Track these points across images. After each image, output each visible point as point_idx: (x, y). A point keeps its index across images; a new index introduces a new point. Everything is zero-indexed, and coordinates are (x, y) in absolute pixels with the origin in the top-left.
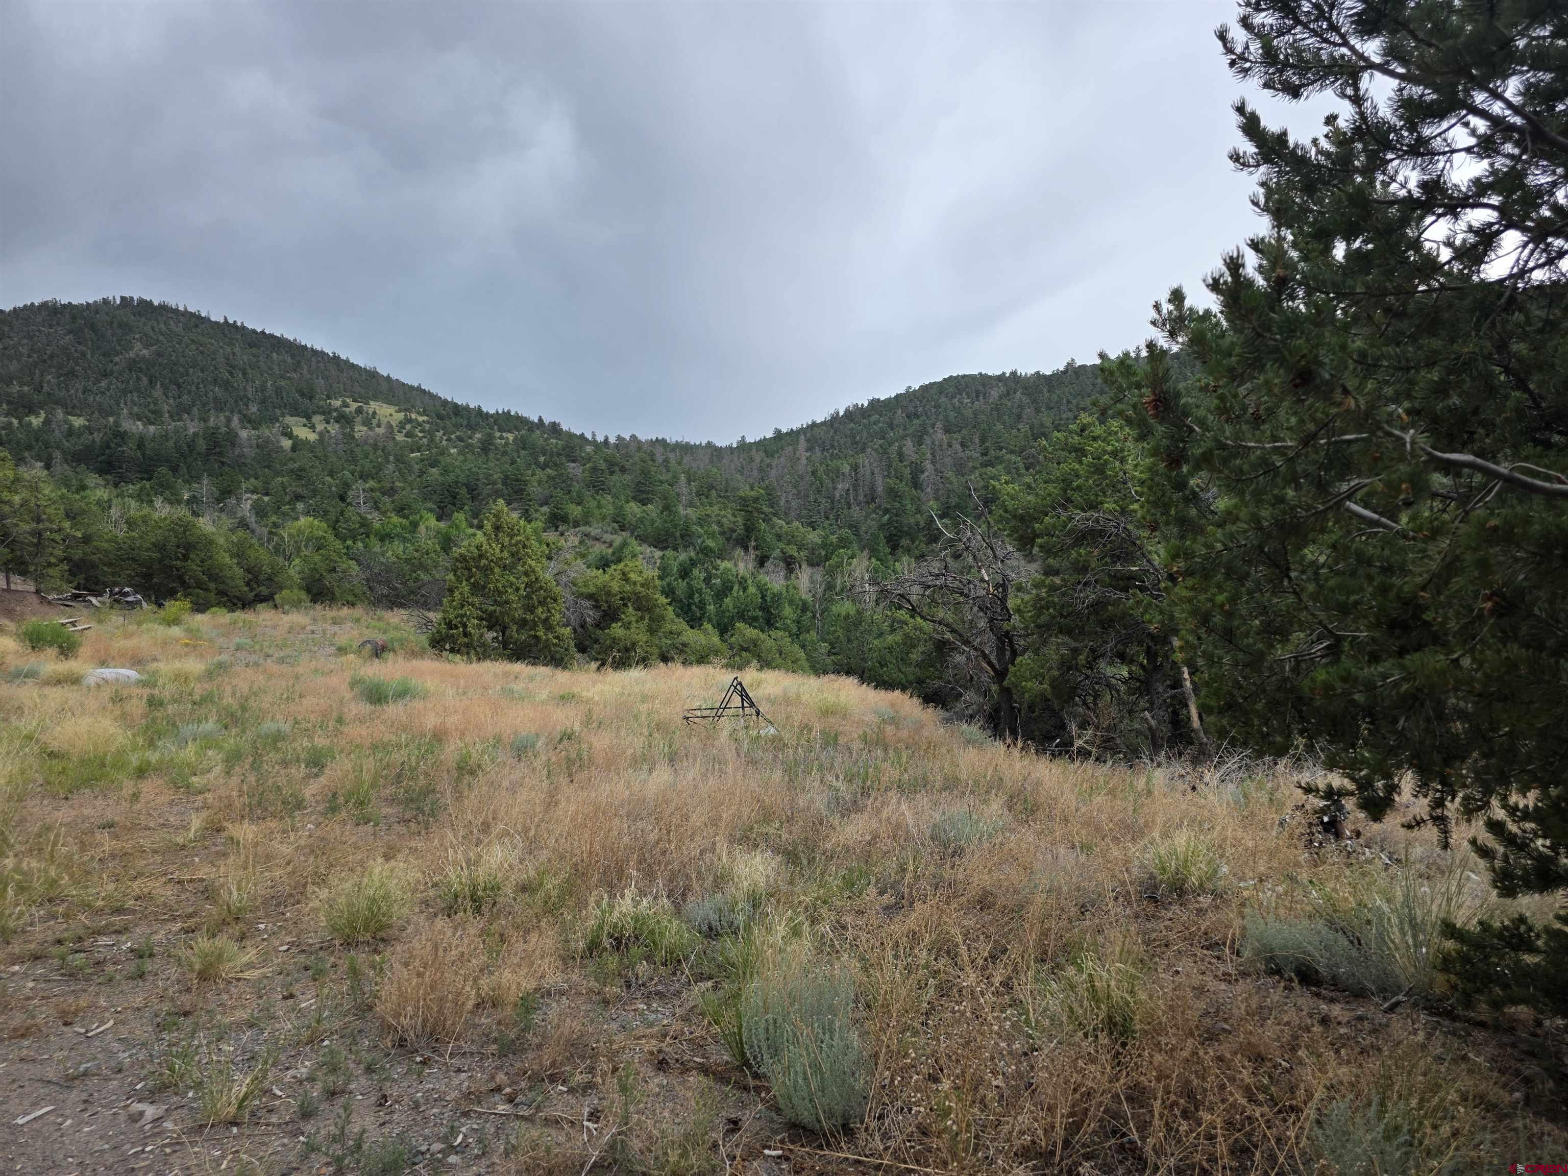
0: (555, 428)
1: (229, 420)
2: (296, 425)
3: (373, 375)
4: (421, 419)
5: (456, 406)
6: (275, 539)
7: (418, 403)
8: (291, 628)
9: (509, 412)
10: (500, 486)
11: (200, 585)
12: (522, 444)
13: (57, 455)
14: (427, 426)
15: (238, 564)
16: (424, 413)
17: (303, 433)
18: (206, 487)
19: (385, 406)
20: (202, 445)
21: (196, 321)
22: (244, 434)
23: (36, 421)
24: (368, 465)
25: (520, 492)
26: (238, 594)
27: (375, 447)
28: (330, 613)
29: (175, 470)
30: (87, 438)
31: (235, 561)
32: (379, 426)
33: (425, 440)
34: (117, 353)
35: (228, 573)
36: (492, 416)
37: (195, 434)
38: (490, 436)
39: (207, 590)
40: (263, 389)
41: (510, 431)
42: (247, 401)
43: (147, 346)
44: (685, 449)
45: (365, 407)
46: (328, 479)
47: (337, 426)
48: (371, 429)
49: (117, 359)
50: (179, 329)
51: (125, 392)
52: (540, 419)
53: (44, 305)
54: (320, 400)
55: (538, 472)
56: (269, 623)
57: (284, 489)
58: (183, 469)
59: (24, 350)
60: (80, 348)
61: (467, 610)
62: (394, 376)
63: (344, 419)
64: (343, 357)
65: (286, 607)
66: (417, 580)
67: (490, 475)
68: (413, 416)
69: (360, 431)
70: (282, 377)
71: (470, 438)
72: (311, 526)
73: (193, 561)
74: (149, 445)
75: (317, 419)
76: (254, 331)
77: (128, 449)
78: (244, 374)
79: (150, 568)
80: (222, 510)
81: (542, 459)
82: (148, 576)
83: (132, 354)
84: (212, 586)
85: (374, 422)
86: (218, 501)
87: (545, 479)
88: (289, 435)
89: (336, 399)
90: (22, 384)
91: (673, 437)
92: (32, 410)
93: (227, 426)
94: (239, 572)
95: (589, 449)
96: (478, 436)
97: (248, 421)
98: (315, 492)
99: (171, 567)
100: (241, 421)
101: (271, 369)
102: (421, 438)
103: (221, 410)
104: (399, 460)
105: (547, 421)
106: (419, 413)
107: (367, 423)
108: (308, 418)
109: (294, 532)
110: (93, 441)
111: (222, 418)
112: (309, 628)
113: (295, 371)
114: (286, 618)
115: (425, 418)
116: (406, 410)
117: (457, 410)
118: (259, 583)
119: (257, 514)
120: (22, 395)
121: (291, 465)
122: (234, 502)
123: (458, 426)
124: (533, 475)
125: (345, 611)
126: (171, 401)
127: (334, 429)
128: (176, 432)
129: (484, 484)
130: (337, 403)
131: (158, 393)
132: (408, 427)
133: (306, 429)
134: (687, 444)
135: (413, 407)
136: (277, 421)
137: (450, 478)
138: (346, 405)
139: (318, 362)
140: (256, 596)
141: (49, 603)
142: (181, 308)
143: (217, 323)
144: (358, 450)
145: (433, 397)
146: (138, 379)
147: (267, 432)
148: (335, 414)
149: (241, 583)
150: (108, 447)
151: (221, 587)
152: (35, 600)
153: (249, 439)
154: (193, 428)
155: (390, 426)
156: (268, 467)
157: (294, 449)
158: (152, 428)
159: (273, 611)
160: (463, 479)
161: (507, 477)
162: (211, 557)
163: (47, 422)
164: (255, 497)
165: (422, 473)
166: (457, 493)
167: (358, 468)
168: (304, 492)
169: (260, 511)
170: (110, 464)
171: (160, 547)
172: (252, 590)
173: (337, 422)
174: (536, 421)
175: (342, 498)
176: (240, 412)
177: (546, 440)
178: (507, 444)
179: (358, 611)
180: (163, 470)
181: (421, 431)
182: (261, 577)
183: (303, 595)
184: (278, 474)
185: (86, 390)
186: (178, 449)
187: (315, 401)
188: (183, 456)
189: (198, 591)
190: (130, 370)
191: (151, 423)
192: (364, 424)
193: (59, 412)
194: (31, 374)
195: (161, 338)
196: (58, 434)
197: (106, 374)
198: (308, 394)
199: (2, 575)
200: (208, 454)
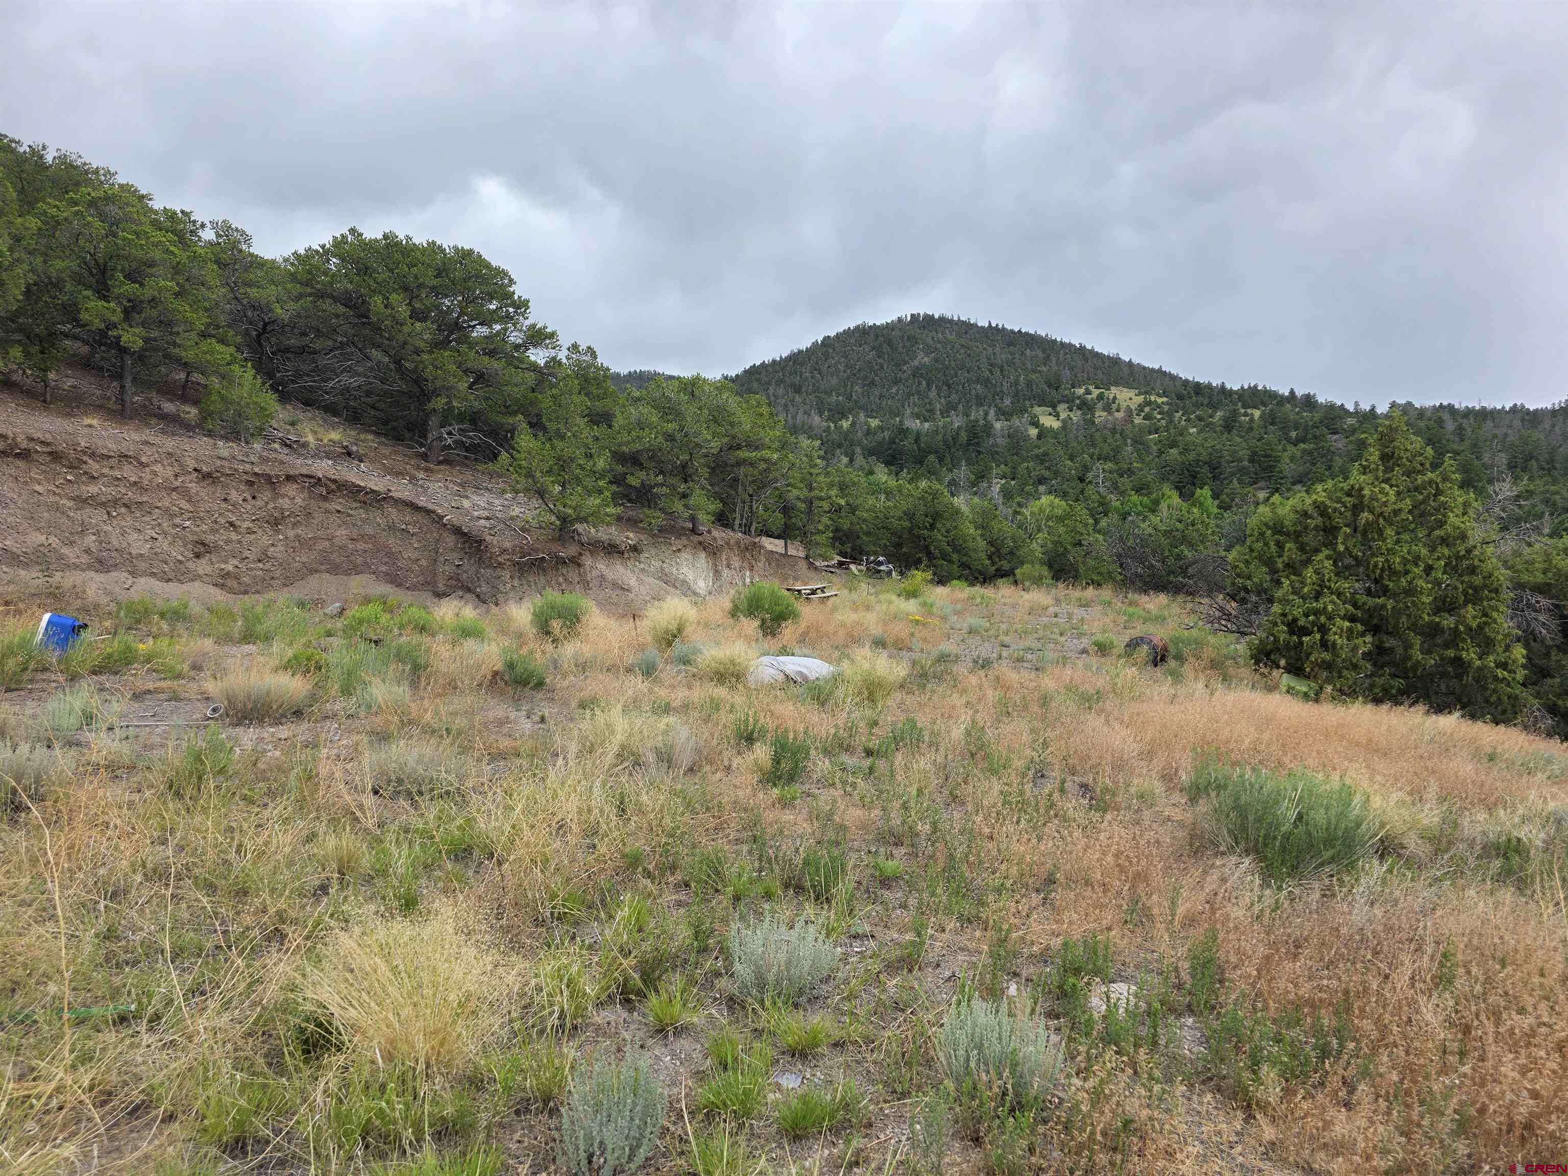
0: (1309, 402)
1: (986, 414)
2: (1043, 414)
3: (1115, 362)
4: (1160, 400)
5: (1198, 384)
6: (1019, 517)
7: (1158, 384)
8: (1032, 608)
9: (1256, 386)
10: (1246, 463)
11: (945, 557)
12: (1270, 420)
13: (858, 450)
14: (1166, 408)
15: (982, 535)
16: (1164, 394)
17: (1049, 422)
18: (963, 472)
19: (1125, 390)
20: (964, 436)
21: (966, 328)
22: (998, 425)
23: (845, 424)
24: (1106, 449)
25: (1270, 469)
26: (980, 567)
27: (1114, 431)
28: (1076, 593)
29: (941, 460)
30: (879, 436)
31: (979, 532)
32: (1118, 411)
33: (1163, 422)
34: (905, 363)
35: (970, 544)
36: (1236, 392)
37: (959, 428)
38: (1235, 413)
39: (950, 562)
40: (1017, 383)
41: (1255, 407)
42: (1001, 395)
43: (927, 355)
44: (1484, 415)
45: (1106, 393)
46: (1069, 462)
47: (1079, 413)
48: (1110, 413)
49: (905, 368)
50: (952, 337)
51: (909, 395)
52: (1292, 392)
53: (857, 327)
54: (1066, 389)
55: (1290, 447)
56: (1008, 601)
57: (1029, 473)
58: (948, 460)
59: (841, 368)
60: (880, 361)
61: (1328, 602)
62: (1136, 361)
63: (1086, 407)
64: (1089, 347)
65: (1027, 584)
66: (1179, 557)
67: (1235, 452)
68: (1153, 398)
69: (1100, 416)
70: (1034, 371)
71: (1211, 417)
72: (1052, 505)
73: (939, 531)
74: (923, 439)
75: (1062, 408)
76: (1012, 331)
77: (908, 443)
78: (1002, 371)
79: (900, 537)
80: (975, 493)
81: (1293, 434)
82: (898, 545)
83: (916, 363)
84: (955, 557)
85: (1114, 406)
86: (973, 485)
87: (1299, 454)
88: (1035, 424)
89: (1080, 387)
90: (838, 395)
91: (1462, 402)
92: (844, 416)
93: (985, 419)
94: (982, 544)
95: (1350, 421)
96: (1219, 414)
97: (1004, 414)
98: (1056, 474)
99: (919, 537)
100: (997, 414)
101: (1024, 364)
102: (1159, 420)
103: (982, 405)
104: (1138, 442)
105: (1299, 393)
106: (1159, 395)
107: (1107, 408)
108: (1054, 407)
109: (1036, 510)
110: (884, 438)
111: (981, 412)
112: (1052, 610)
113: (1045, 364)
114: (1026, 596)
115: (1165, 399)
116: (1146, 393)
117: (1198, 389)
118: (1001, 557)
119: (1004, 496)
120: (838, 403)
121: (1036, 451)
122: (985, 485)
123: (1198, 405)
124: (1285, 450)
125: (1090, 592)
126: (943, 400)
127: (1076, 416)
128: (944, 427)
129: (1228, 462)
130: (1080, 391)
131: (933, 394)
132: (1147, 409)
133: (1052, 418)
134: (1484, 409)
135: (1153, 389)
136: (1026, 411)
137: (1192, 456)
138: (1088, 392)
139: (1066, 354)
140: (997, 570)
141: (816, 568)
142: (956, 318)
143: (982, 327)
144: (1097, 435)
145: (1173, 378)
146: (920, 383)
147: (1017, 423)
148: (1078, 402)
149: (983, 556)
150: (894, 443)
151: (965, 559)
152: (803, 565)
153: (1002, 430)
154: (957, 421)
155: (1129, 410)
156: (1017, 454)
157: (1039, 437)
158: (927, 425)
159: (1013, 588)
160: (1204, 456)
161: (1254, 453)
162: (955, 528)
163: (853, 424)
164: (1003, 482)
165: (1161, 453)
166: (1198, 473)
167: (1097, 452)
168: (1047, 474)
169: (1007, 494)
170: (893, 456)
171: (910, 515)
172: (993, 564)
173: (1079, 409)
174: (1287, 394)
175: (1082, 480)
176: (996, 406)
177: (1298, 413)
178: (1252, 420)
179: (1106, 593)
180: (932, 458)
181: (1159, 413)
182: (1004, 551)
183: (1045, 571)
184: (1024, 460)
185: (881, 397)
186: (945, 441)
187: (1060, 391)
188: (948, 447)
189: (941, 562)
190: (914, 376)
191: (926, 420)
192: (1104, 409)
193: (862, 416)
194: (845, 386)
195: (939, 346)
196: (860, 434)
197: (896, 382)
198: (1055, 385)
199: (781, 542)
200: (968, 445)
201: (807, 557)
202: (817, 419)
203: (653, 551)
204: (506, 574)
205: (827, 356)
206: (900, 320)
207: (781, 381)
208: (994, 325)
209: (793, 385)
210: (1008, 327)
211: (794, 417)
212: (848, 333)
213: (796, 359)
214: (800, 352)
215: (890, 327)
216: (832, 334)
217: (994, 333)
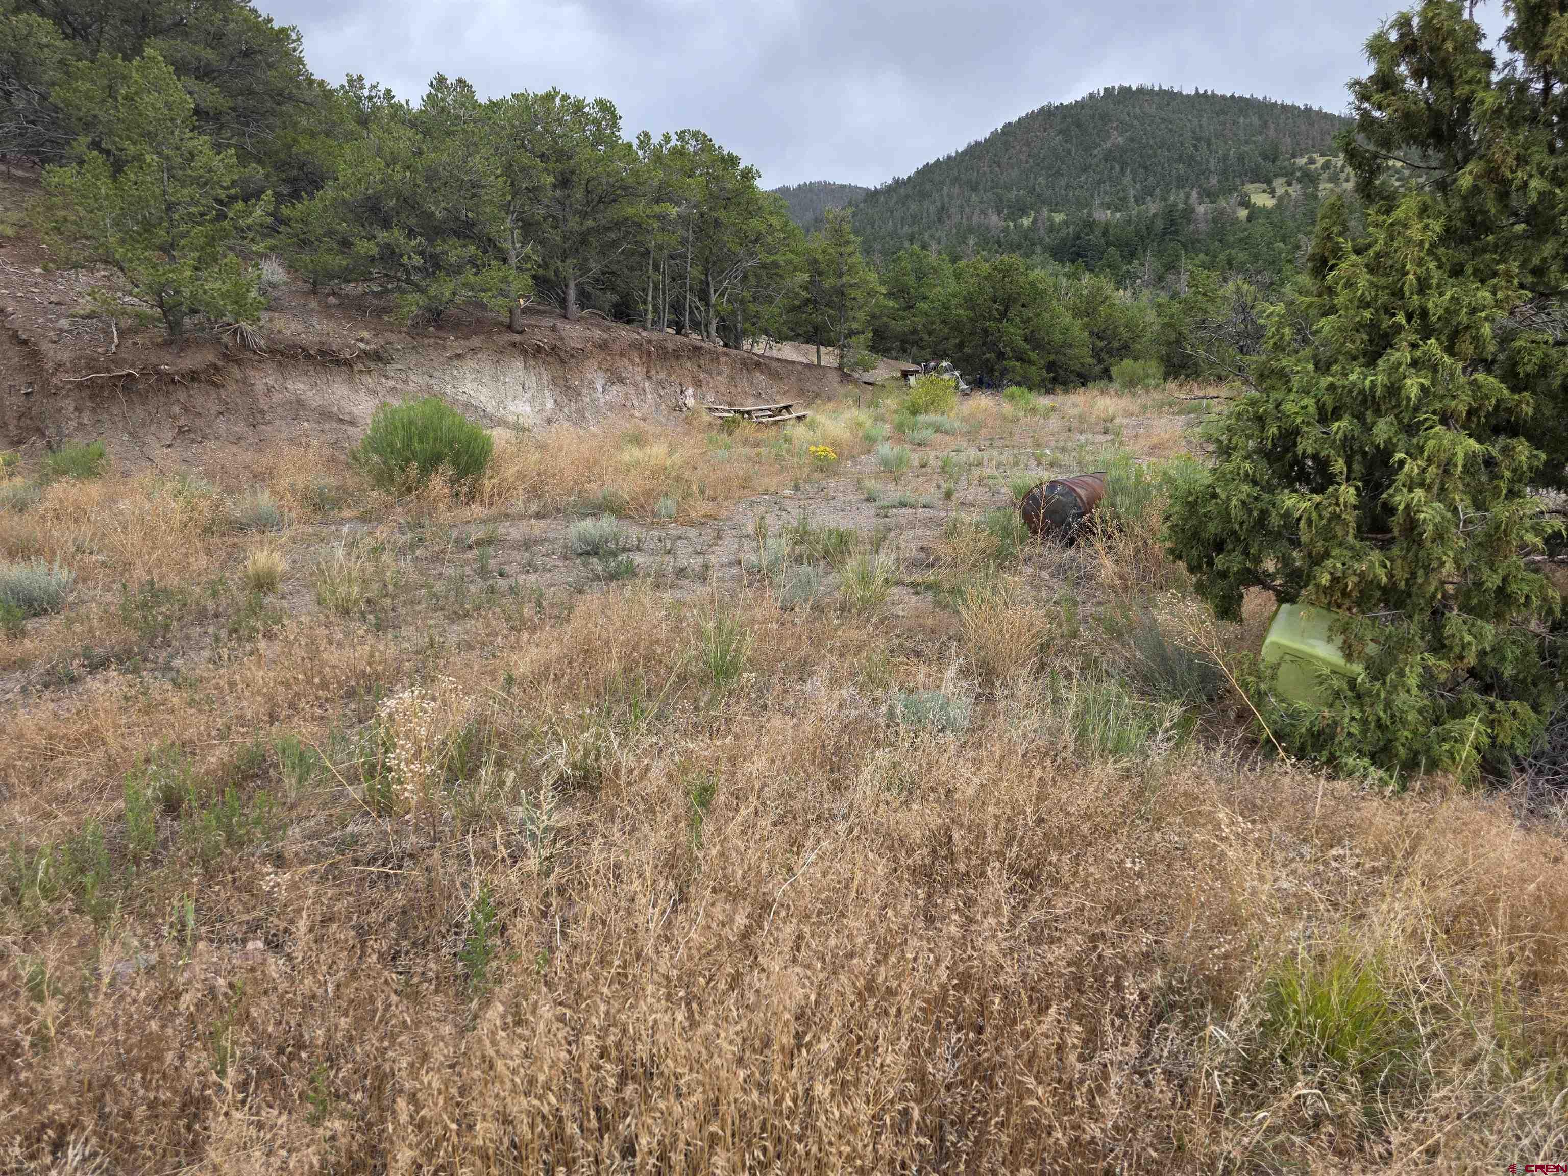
1: (1188, 196)
2: (1255, 192)
13: (1039, 249)
17: (1263, 200)
18: (1149, 265)
20: (1159, 224)
21: (1168, 97)
22: (1201, 209)
23: (1026, 222)
30: (1063, 233)
32: (1347, 180)
34: (1097, 145)
37: (1155, 215)
40: (1226, 157)
42: (1207, 173)
43: (1122, 133)
45: (1333, 160)
46: (1281, 245)
47: (1299, 187)
48: (1337, 184)
49: (1096, 152)
50: (1152, 110)
51: (1100, 182)
54: (1284, 160)
59: (1023, 158)
60: (1067, 146)
63: (1308, 179)
64: (1316, 108)
69: (1325, 188)
70: (1247, 142)
74: (1113, 232)
75: (1278, 182)
76: (1223, 97)
77: (1095, 237)
78: (1209, 145)
80: (1163, 288)
83: (1109, 145)
86: (1161, 278)
88: (1246, 204)
89: (1302, 156)
90: (1019, 189)
92: (1024, 212)
93: (1186, 203)
97: (1209, 195)
100: (1200, 196)
101: (1236, 135)
103: (1183, 187)
108: (1269, 182)
110: (1068, 234)
111: (1182, 195)
113: (1261, 133)
120: (1019, 199)
121: (1245, 235)
126: (1138, 186)
127: (1295, 191)
128: (1138, 216)
130: (1302, 161)
131: (1127, 179)
133: (1266, 195)
136: (1236, 189)
138: (1312, 161)
139: (1287, 118)
143: (1188, 96)
146: (1112, 168)
147: (1224, 204)
148: (1298, 174)
150: (1079, 238)
153: (1206, 214)
154: (1153, 207)
156: (1220, 240)
157: (1249, 219)
158: (1118, 215)
163: (1034, 222)
168: (1246, 258)
170: (1077, 253)
173: (1300, 182)
175: (1290, 262)
176: (1200, 186)
181: (1398, 180)
184: (1230, 247)
185: (1068, 186)
186: (1137, 232)
187: (1278, 163)
188: (1142, 239)
189: (1013, 363)
190: (1106, 161)
191: (1117, 210)
192: (1330, 180)
193: (1045, 211)
194: (1028, 177)
195: (1135, 122)
196: (1042, 231)
197: (1085, 169)
198: (1271, 156)
199: (812, 348)
200: (1165, 234)
201: (840, 368)
202: (994, 218)
203: (413, 359)
204: (69, 405)
205: (1007, 146)
206: (1091, 96)
207: (957, 179)
208: (1201, 92)
209: (969, 182)
210: (1219, 92)
211: (969, 219)
212: (1031, 116)
213: (974, 151)
214: (978, 144)
215: (1080, 105)
216: (1014, 119)
217: (1204, 100)
